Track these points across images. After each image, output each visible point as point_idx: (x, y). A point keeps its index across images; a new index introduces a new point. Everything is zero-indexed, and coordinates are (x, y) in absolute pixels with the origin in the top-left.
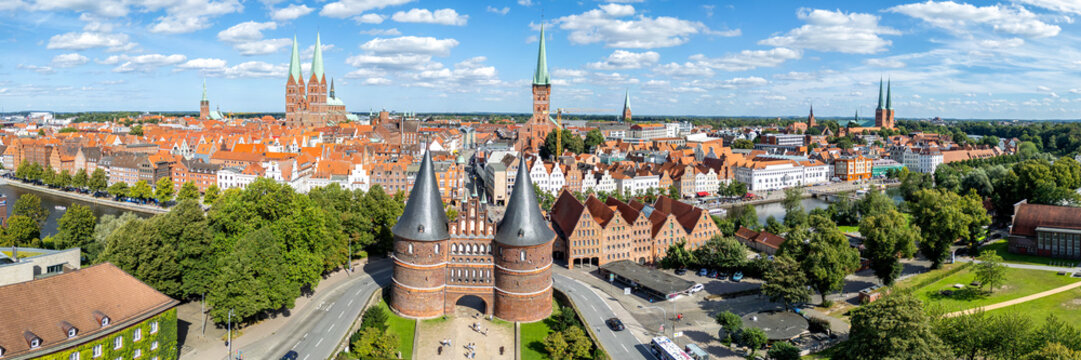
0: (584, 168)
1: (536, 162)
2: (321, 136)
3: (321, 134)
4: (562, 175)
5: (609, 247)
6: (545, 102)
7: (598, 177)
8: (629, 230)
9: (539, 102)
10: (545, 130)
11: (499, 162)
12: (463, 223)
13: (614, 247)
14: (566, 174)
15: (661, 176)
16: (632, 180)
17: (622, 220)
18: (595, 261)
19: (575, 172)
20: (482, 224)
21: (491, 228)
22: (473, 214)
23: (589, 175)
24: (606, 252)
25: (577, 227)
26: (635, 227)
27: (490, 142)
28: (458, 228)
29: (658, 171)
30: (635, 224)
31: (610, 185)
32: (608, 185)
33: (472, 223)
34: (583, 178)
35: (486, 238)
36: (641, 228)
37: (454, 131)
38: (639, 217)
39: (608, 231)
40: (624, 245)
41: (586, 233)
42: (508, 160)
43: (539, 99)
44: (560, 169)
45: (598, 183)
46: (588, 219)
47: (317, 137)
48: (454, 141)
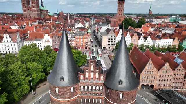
0: (139, 35)
1: (120, 32)
2: (37, 22)
3: (37, 20)
4: (130, 37)
5: (159, 80)
6: (122, 8)
7: (145, 38)
8: (172, 73)
9: (120, 8)
10: (121, 18)
11: (104, 31)
12: (87, 74)
13: (162, 80)
14: (132, 37)
15: (174, 39)
16: (160, 41)
17: (169, 67)
18: (152, 86)
19: (135, 36)
20: (97, 74)
21: (102, 77)
22: (92, 69)
23: (142, 38)
24: (158, 82)
25: (145, 69)
26: (176, 72)
27: (101, 23)
28: (84, 76)
29: (171, 36)
30: (176, 70)
31: (150, 42)
32: (149, 42)
33: (92, 74)
34: (139, 39)
35: (100, 82)
36: (179, 72)
37: (88, 19)
38: (179, 67)
39: (161, 73)
40: (168, 80)
41: (149, 73)
42: (108, 31)
43: (120, 6)
44: (129, 35)
45: (145, 41)
46: (151, 66)
47: (35, 22)
48: (88, 23)
